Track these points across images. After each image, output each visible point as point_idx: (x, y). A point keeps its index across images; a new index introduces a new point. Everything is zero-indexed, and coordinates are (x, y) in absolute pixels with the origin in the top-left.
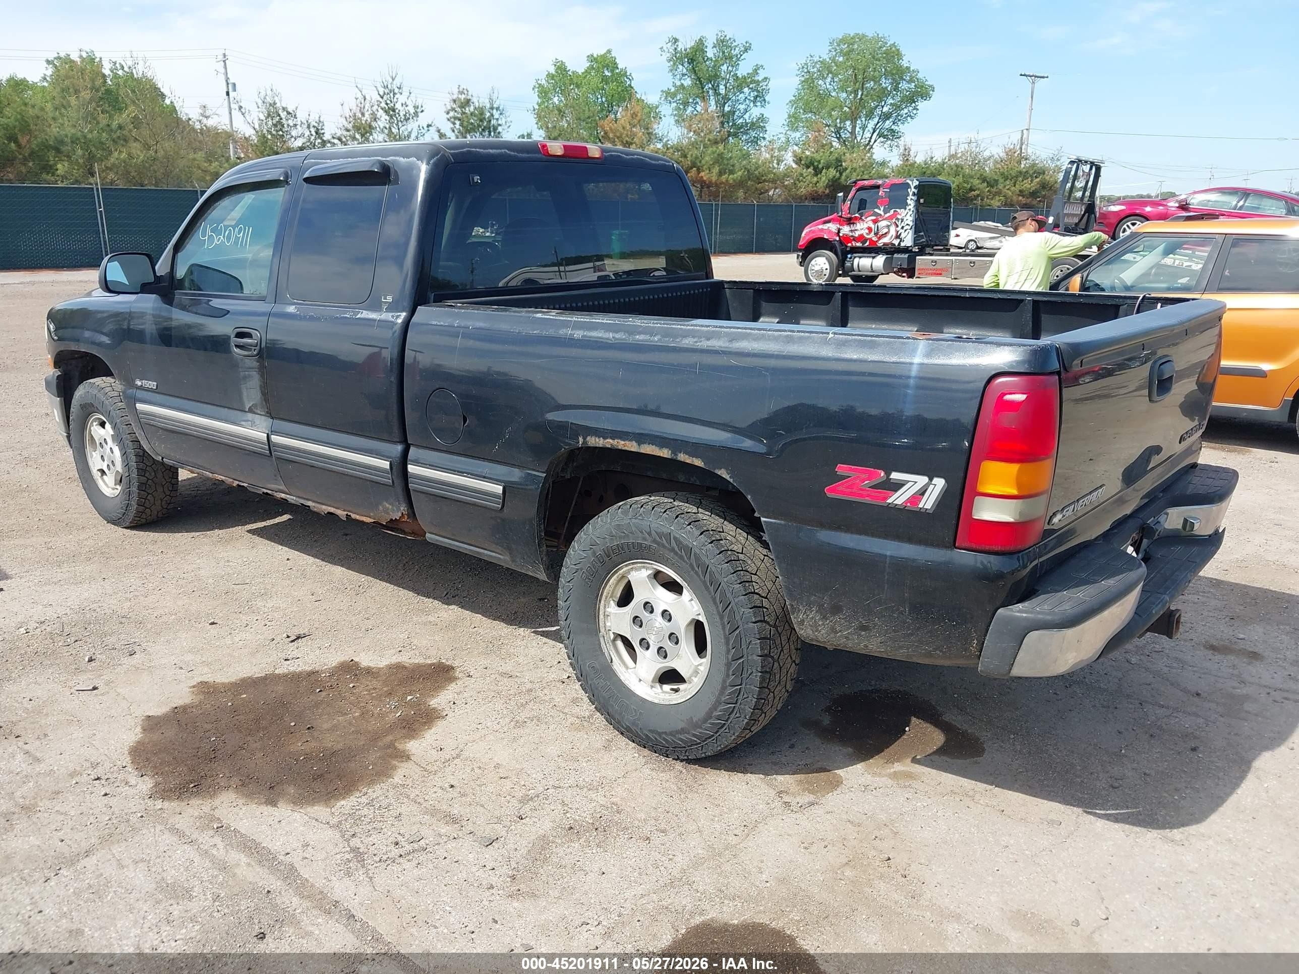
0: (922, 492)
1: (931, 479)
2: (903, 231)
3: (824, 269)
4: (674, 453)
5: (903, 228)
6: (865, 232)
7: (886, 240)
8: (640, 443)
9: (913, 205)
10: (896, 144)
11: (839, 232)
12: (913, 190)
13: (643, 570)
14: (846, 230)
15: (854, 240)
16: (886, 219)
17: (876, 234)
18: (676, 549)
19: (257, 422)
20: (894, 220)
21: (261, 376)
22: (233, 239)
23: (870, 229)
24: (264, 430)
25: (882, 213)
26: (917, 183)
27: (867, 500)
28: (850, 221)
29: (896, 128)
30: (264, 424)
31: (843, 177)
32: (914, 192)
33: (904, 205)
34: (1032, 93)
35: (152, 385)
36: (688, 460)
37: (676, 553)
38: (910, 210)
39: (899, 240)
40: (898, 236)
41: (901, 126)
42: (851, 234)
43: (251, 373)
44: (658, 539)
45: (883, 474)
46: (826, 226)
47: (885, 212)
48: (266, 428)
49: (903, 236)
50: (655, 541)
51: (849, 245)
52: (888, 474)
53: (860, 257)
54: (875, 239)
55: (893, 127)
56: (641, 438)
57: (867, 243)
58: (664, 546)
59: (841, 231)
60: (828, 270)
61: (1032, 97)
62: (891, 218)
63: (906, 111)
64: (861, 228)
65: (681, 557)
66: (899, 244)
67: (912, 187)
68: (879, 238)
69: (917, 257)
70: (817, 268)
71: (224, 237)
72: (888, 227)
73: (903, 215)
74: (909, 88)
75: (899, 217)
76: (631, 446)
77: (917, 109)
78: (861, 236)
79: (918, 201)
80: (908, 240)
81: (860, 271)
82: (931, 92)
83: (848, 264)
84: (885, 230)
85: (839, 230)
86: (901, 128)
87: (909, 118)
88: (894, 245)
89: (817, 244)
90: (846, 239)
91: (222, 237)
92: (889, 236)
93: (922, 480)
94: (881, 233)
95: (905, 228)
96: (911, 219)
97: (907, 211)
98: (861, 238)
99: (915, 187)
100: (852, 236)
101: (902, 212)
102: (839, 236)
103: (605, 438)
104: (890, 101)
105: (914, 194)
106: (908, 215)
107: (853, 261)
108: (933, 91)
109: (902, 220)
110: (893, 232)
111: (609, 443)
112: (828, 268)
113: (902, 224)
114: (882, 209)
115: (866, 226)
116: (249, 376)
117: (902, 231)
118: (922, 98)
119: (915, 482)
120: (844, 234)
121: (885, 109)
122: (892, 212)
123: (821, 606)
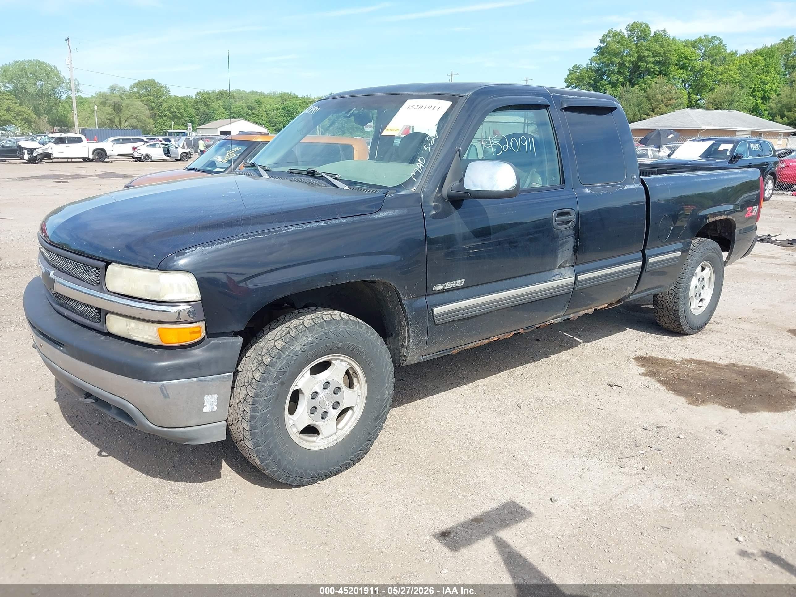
0: (756, 211)
13: (700, 267)
19: (564, 273)
21: (576, 239)
22: (519, 147)
24: (570, 276)
30: (570, 272)
35: (460, 282)
43: (568, 239)
45: (752, 208)
48: (571, 274)
71: (510, 145)
76: (720, 218)
91: (507, 145)
103: (713, 217)
111: (714, 219)
116: (566, 242)
119: (755, 208)
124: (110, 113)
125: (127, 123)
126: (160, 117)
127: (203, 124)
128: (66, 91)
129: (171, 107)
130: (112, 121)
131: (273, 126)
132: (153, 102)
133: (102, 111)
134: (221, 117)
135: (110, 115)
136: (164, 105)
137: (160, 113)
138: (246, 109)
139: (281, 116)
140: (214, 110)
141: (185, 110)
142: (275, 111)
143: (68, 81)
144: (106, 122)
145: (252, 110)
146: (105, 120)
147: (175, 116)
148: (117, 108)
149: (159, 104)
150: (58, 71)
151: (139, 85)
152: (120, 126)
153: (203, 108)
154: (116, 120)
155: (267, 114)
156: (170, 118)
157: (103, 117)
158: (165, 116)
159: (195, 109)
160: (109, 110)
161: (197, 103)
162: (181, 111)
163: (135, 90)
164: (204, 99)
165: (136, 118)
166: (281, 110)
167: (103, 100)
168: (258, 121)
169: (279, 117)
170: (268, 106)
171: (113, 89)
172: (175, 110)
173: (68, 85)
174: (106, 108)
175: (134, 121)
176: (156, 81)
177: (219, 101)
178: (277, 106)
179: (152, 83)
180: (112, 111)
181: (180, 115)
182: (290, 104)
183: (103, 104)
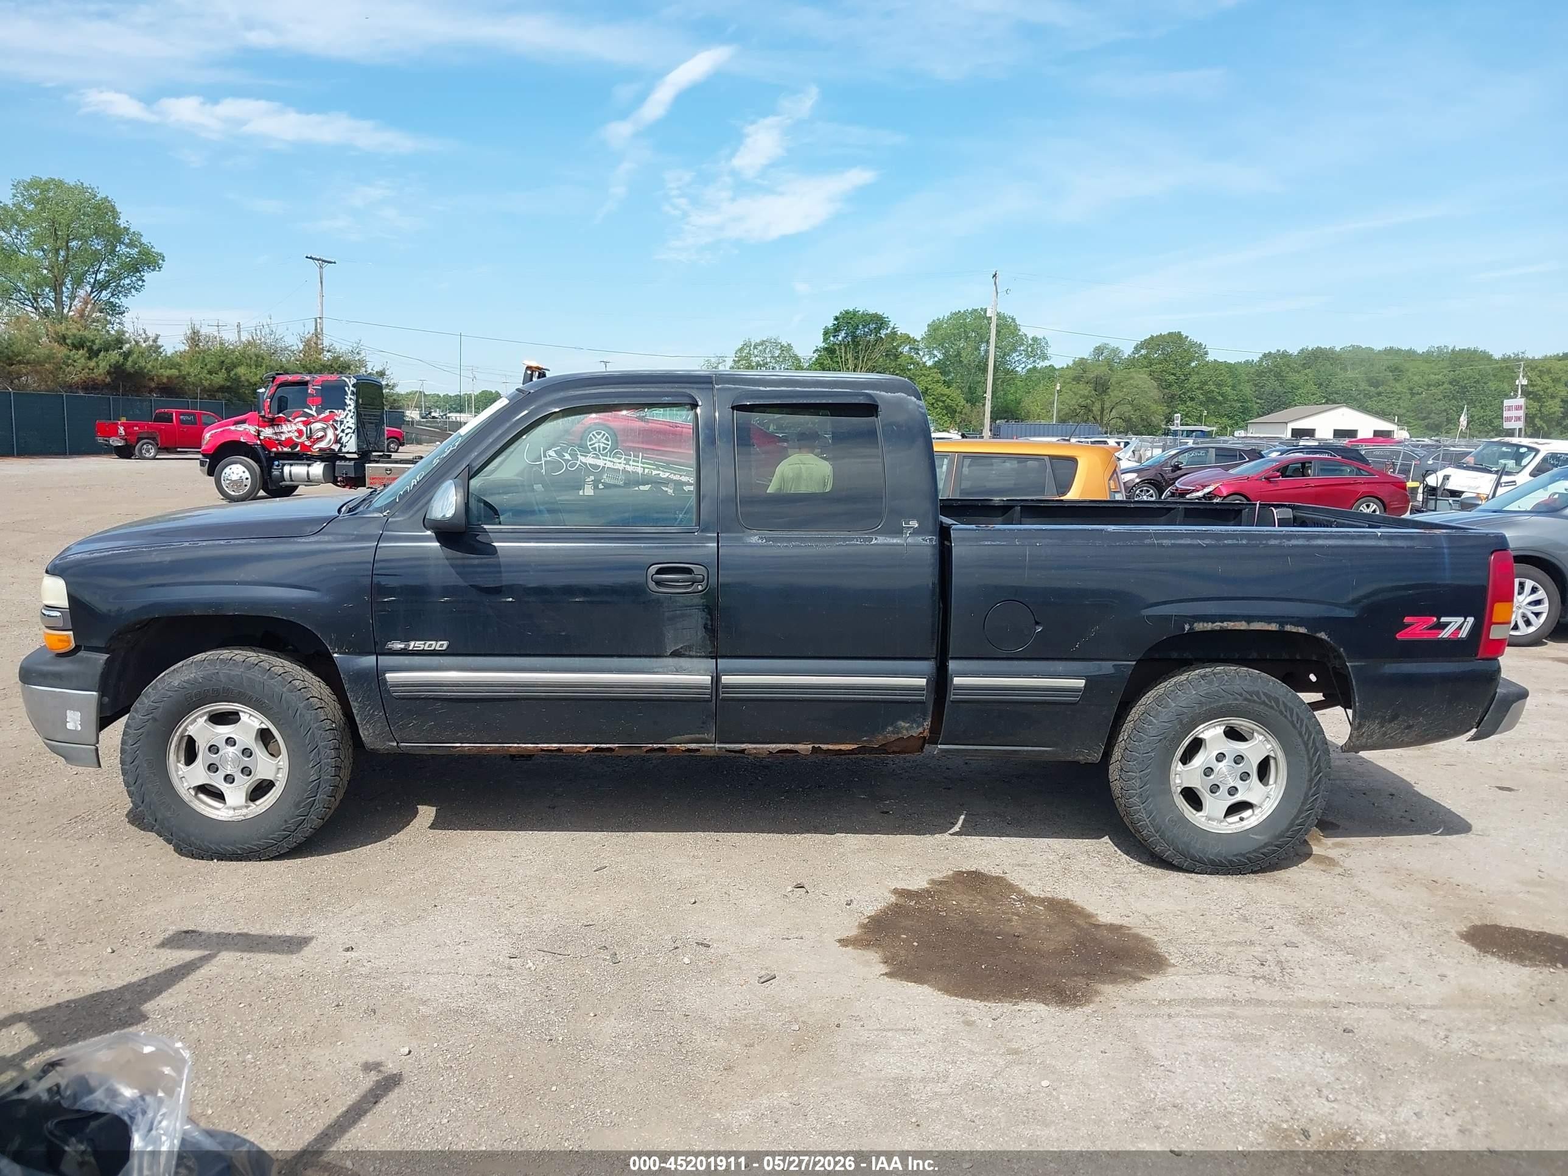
0: (1460, 627)
1: (1465, 619)
2: (344, 435)
3: (244, 478)
4: (1282, 624)
5: (343, 431)
6: (294, 435)
7: (323, 445)
8: (1248, 623)
9: (353, 406)
10: (118, 321)
11: (259, 435)
12: (351, 388)
13: (1218, 728)
14: (267, 432)
15: (280, 444)
16: (320, 421)
17: (309, 438)
18: (1267, 701)
20: (331, 423)
23: (300, 432)
25: (315, 414)
26: (355, 381)
27: (1425, 637)
28: (273, 422)
29: (117, 301)
31: (129, 363)
32: (352, 391)
33: (343, 406)
34: (321, 278)
36: (1294, 629)
37: (1267, 705)
38: (350, 411)
39: (339, 445)
40: (338, 441)
41: (123, 299)
42: (275, 437)
44: (1249, 697)
45: (1435, 619)
46: (241, 428)
47: (319, 412)
49: (344, 440)
50: (1246, 699)
51: (274, 449)
52: (1439, 619)
53: (291, 465)
54: (307, 443)
55: (112, 300)
56: (1249, 619)
57: (298, 449)
58: (1254, 701)
59: (262, 434)
60: (250, 480)
61: (321, 282)
62: (325, 420)
63: (127, 281)
64: (289, 430)
65: (1272, 707)
66: (340, 449)
67: (350, 385)
68: (314, 443)
69: (367, 465)
70: (235, 477)
72: (324, 429)
73: (342, 416)
74: (128, 252)
75: (337, 418)
76: (1242, 626)
77: (143, 281)
78: (290, 440)
79: (357, 402)
80: (351, 445)
81: (292, 481)
82: (160, 262)
83: (276, 473)
84: (321, 434)
85: (259, 432)
86: (123, 301)
87: (133, 290)
88: (334, 450)
89: (229, 450)
90: (268, 444)
92: (327, 440)
93: (1461, 620)
94: (315, 437)
95: (346, 431)
96: (353, 421)
97: (347, 412)
98: (289, 442)
99: (354, 386)
100: (277, 440)
101: (340, 414)
102: (260, 440)
103: (1213, 622)
104: (105, 267)
105: (353, 393)
106: (348, 418)
107: (282, 469)
108: (163, 260)
109: (342, 422)
110: (330, 434)
111: (1217, 626)
112: (249, 476)
113: (342, 427)
114: (314, 409)
115: (294, 428)
117: (341, 434)
118: (149, 267)
119: (1456, 621)
120: (265, 438)
121: (100, 276)
122: (327, 413)
123: (1383, 718)
124: (1086, 394)
125: (1114, 413)
126: (1181, 400)
127: (1264, 414)
128: (1024, 360)
129: (1205, 383)
130: (1088, 409)
131: (1424, 419)
132: (1173, 374)
133: (1073, 392)
134: (1307, 402)
135: (1087, 398)
136: (1194, 378)
137: (1184, 393)
138: (1363, 386)
139: (1444, 397)
140: (1295, 388)
141: (1234, 387)
142: (1432, 388)
143: (1030, 342)
144: (1078, 411)
145: (1377, 387)
146: (1076, 407)
147: (1212, 400)
148: (1101, 386)
149: (1182, 377)
150: (1016, 325)
151: (1152, 343)
152: (1102, 419)
153: (1272, 384)
154: (1096, 408)
155: (1413, 394)
156: (1201, 404)
157: (1074, 402)
158: (1192, 399)
159: (1256, 385)
160: (1086, 390)
161: (1260, 374)
162: (1225, 389)
163: (1143, 352)
164: (1276, 366)
165: (1131, 403)
166: (1446, 386)
167: (1080, 371)
168: (1388, 410)
169: (1439, 400)
170: (1416, 378)
171: (1099, 351)
172: (1213, 387)
173: (1030, 349)
174: (1081, 386)
175: (1127, 410)
176: (1184, 334)
177: (1307, 371)
178: (1439, 377)
179: (1176, 339)
180: (1089, 392)
181: (1220, 398)
182: (1469, 373)
183: (1077, 379)
